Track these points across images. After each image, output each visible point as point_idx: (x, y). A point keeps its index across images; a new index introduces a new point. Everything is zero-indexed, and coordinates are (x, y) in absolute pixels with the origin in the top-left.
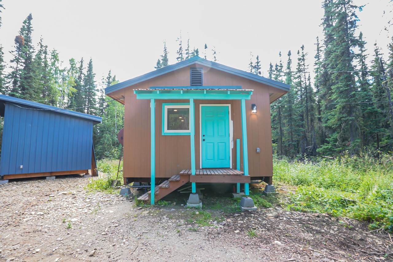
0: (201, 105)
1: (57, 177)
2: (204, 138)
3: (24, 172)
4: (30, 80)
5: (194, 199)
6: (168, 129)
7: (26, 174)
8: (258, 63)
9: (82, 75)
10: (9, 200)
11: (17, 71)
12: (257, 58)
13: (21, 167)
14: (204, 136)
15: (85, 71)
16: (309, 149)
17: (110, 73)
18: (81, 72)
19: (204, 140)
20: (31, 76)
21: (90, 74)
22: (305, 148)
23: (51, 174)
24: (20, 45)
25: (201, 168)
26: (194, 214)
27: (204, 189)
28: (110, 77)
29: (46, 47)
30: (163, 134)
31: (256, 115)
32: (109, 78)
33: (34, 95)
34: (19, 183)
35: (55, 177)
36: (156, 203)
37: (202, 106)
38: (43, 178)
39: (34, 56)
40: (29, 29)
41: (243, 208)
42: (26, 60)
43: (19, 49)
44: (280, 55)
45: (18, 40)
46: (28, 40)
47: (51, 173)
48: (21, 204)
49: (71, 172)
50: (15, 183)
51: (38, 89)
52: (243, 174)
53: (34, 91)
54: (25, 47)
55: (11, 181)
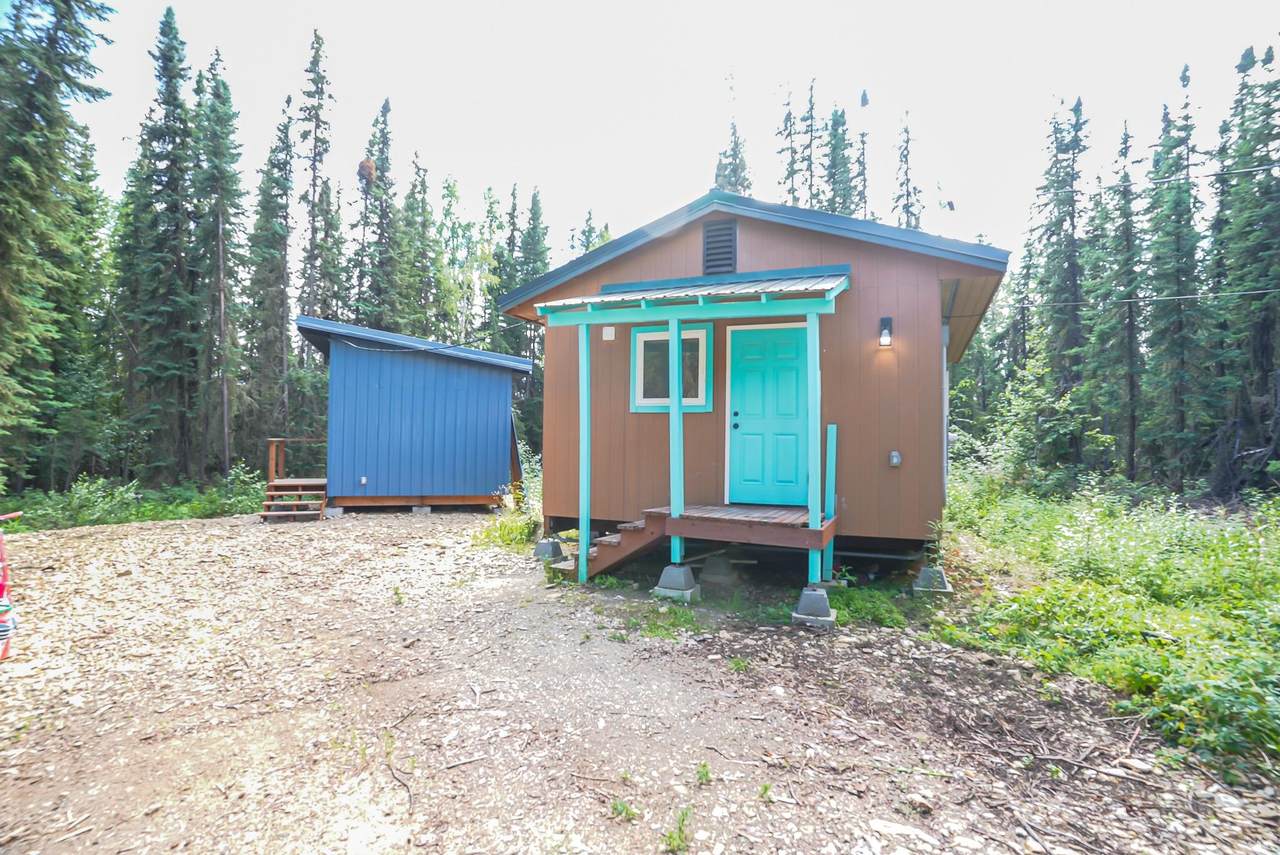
0: (729, 329)
1: (436, 509)
2: (737, 420)
3: (370, 493)
4: (389, 269)
5: (672, 579)
6: (646, 395)
7: (372, 498)
8: (1077, 127)
9: (517, 234)
10: (330, 546)
11: (363, 249)
12: (1077, 109)
13: (364, 480)
14: (736, 414)
15: (523, 223)
16: (1253, 458)
17: (590, 219)
18: (513, 224)
19: (736, 426)
20: (391, 258)
21: (535, 228)
22: (1237, 456)
23: (422, 501)
24: (369, 183)
25: (727, 502)
26: (655, 612)
27: (755, 562)
28: (591, 230)
29: (426, 171)
30: (633, 410)
31: (892, 350)
32: (588, 233)
33: (401, 304)
34: (361, 515)
35: (429, 509)
36: (591, 579)
37: (732, 332)
38: (407, 509)
39: (399, 203)
40: (385, 140)
41: (794, 615)
42: (381, 218)
43: (366, 192)
44: (1185, 79)
45: (363, 173)
46: (383, 165)
47: (422, 498)
48: (346, 556)
49: (463, 498)
50: (354, 514)
51: (408, 287)
52: (805, 525)
53: (400, 294)
54: (378, 187)
55: (347, 510)
